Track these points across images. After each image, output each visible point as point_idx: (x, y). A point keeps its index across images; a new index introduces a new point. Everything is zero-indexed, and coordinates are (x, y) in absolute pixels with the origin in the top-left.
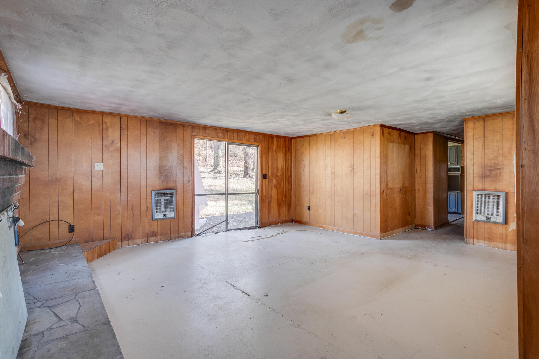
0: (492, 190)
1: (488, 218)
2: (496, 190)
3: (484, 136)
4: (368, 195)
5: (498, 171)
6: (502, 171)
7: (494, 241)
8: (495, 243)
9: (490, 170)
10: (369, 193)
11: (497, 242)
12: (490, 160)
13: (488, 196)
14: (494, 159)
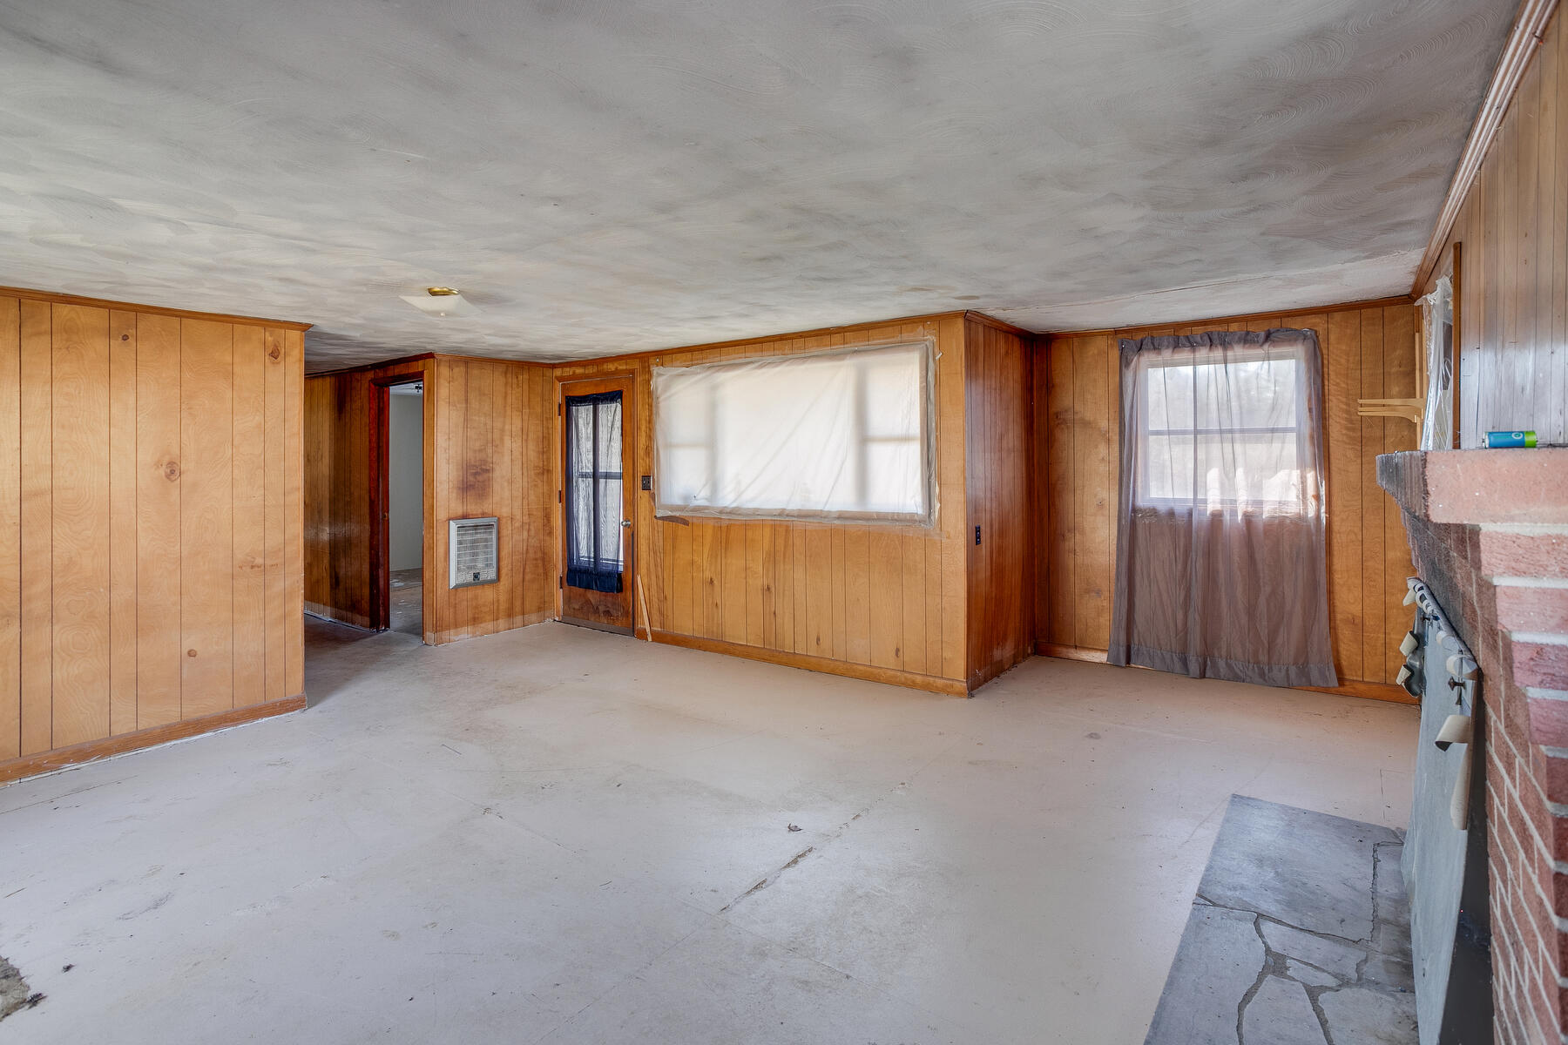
0: (477, 514)
1: (476, 576)
2: (484, 515)
3: (467, 401)
4: (252, 567)
5: (486, 476)
6: (491, 475)
7: (481, 623)
8: (482, 625)
9: (476, 474)
10: (259, 561)
11: (485, 621)
12: (475, 451)
13: (476, 529)
14: (480, 451)
